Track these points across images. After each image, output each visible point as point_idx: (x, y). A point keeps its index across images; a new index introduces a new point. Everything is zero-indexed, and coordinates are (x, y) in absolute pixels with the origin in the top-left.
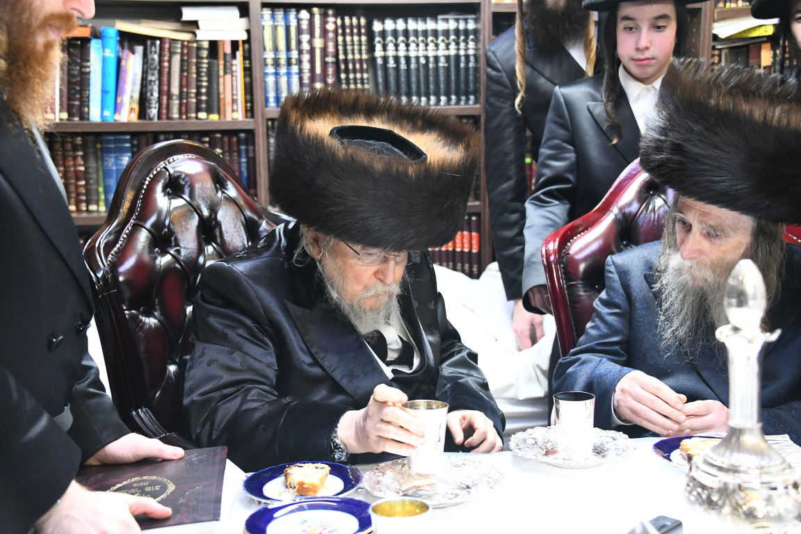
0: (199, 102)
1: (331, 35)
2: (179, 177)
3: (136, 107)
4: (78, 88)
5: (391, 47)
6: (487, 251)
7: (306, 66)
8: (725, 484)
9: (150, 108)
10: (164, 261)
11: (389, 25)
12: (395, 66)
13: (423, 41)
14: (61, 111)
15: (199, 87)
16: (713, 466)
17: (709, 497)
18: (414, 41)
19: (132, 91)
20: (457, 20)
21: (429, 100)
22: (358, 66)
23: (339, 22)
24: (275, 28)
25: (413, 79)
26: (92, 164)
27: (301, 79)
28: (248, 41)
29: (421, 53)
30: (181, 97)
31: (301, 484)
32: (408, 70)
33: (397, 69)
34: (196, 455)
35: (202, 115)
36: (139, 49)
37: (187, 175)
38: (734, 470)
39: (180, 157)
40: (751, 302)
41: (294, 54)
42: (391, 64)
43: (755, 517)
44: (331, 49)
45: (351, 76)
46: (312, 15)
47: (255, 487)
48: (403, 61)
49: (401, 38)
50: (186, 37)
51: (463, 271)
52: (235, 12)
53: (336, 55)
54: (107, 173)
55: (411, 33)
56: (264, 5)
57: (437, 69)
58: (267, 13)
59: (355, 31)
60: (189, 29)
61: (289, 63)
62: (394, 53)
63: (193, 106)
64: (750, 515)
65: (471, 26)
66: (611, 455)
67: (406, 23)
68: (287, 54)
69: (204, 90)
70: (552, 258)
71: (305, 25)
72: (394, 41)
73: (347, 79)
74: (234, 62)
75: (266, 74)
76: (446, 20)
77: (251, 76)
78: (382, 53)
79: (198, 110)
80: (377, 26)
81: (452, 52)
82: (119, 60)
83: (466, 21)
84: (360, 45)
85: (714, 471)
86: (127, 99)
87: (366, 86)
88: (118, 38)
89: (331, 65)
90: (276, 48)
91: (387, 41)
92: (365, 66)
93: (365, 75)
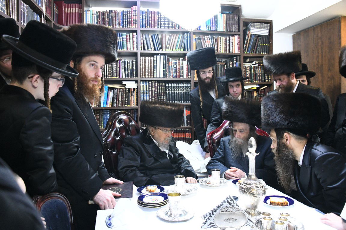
0: (125, 102)
1: (156, 87)
2: (121, 119)
3: (111, 104)
5: (170, 90)
6: (193, 138)
7: (150, 94)
8: (248, 187)
9: (114, 104)
10: (118, 138)
11: (170, 85)
13: (178, 89)
14: (95, 105)
15: (125, 99)
16: (245, 183)
17: (244, 190)
18: (176, 89)
19: (110, 100)
20: (186, 84)
21: (179, 102)
22: (162, 94)
23: (158, 84)
24: (143, 86)
25: (175, 97)
26: (101, 117)
27: (149, 97)
28: (137, 89)
29: (177, 91)
30: (121, 101)
31: (150, 190)
32: (174, 95)
33: (172, 95)
34: (126, 183)
35: (126, 105)
36: (112, 91)
37: (123, 119)
38: (249, 184)
39: (122, 115)
40: (253, 146)
41: (148, 91)
42: (170, 94)
43: (254, 194)
44: (156, 90)
45: (161, 96)
46: (152, 83)
47: (139, 191)
48: (173, 93)
49: (173, 88)
50: (123, 88)
51: (187, 143)
52: (134, 82)
53: (158, 91)
54: (104, 119)
55: (175, 87)
56: (141, 80)
57: (181, 95)
58: (142, 82)
59: (162, 86)
60: (124, 86)
61: (146, 93)
63: (124, 103)
64: (253, 194)
65: (189, 85)
66: (223, 184)
67: (174, 84)
68: (146, 91)
69: (127, 100)
70: (209, 139)
71: (150, 85)
72: (171, 88)
73: (160, 97)
74: (134, 93)
75: (141, 96)
76: (183, 84)
77: (138, 96)
78: (168, 91)
79: (125, 104)
80: (167, 85)
81: (185, 91)
82: (108, 93)
83: (188, 84)
84: (163, 89)
85: (245, 185)
86: (109, 102)
87: (164, 99)
88: (108, 88)
89: (156, 94)
90: (144, 90)
91: (169, 88)
92: (164, 94)
93: (164, 96)
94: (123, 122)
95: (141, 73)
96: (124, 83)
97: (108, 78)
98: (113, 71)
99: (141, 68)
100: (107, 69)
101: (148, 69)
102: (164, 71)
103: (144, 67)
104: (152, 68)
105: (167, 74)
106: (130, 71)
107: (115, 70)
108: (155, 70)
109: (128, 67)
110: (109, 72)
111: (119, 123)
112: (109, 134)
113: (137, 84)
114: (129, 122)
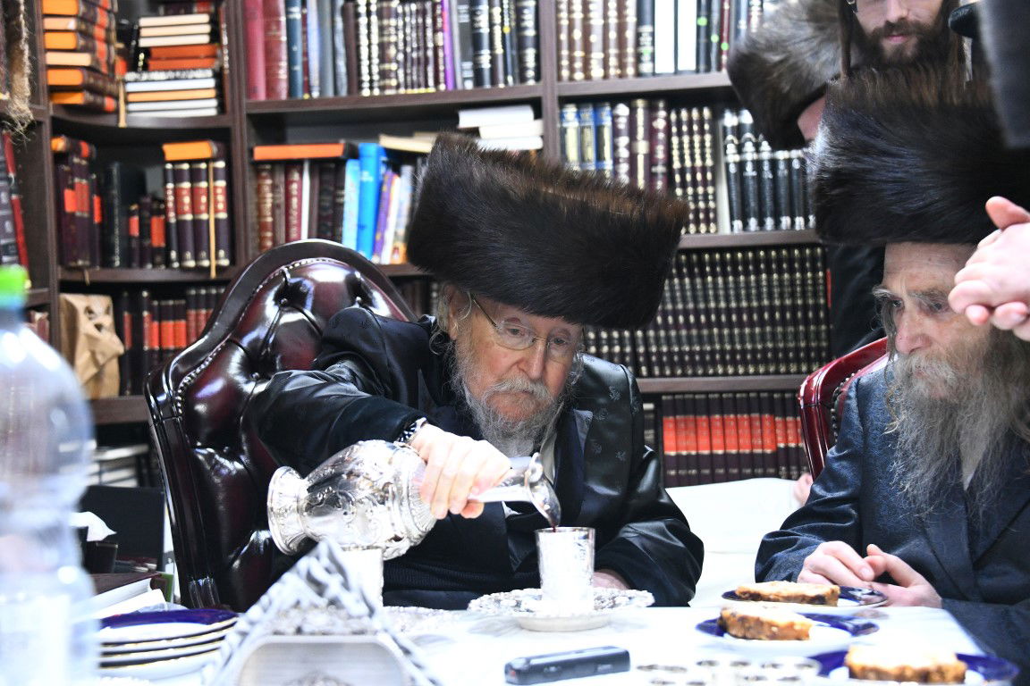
1: (661, 136)
4: (329, 224)
5: (749, 147)
11: (746, 117)
12: (754, 174)
19: (397, 225)
22: (699, 177)
23: (673, 117)
25: (783, 191)
29: (794, 155)
32: (775, 180)
33: (759, 178)
42: (750, 171)
44: (660, 155)
45: (690, 190)
46: (633, 110)
48: (766, 167)
52: (527, 113)
53: (669, 163)
56: (566, 100)
58: (571, 111)
59: (695, 128)
62: (755, 156)
68: (597, 166)
71: (623, 124)
72: (754, 140)
73: (685, 195)
78: (737, 158)
80: (730, 120)
82: (380, 185)
84: (703, 146)
86: (389, 236)
87: (712, 204)
88: (384, 158)
89: (660, 177)
90: (582, 158)
91: (743, 140)
92: (709, 176)
93: (710, 190)
94: (309, 302)
95: (565, 52)
96: (467, 119)
97: (382, 98)
98: (405, 53)
99: (565, 23)
100: (370, 46)
101: (606, 28)
102: (704, 33)
103: (578, 16)
104: (631, 18)
105: (720, 52)
106: (504, 47)
107: (418, 48)
108: (646, 29)
109: (491, 25)
110: (383, 58)
111: (284, 305)
112: (212, 363)
113: (546, 127)
114: (349, 301)
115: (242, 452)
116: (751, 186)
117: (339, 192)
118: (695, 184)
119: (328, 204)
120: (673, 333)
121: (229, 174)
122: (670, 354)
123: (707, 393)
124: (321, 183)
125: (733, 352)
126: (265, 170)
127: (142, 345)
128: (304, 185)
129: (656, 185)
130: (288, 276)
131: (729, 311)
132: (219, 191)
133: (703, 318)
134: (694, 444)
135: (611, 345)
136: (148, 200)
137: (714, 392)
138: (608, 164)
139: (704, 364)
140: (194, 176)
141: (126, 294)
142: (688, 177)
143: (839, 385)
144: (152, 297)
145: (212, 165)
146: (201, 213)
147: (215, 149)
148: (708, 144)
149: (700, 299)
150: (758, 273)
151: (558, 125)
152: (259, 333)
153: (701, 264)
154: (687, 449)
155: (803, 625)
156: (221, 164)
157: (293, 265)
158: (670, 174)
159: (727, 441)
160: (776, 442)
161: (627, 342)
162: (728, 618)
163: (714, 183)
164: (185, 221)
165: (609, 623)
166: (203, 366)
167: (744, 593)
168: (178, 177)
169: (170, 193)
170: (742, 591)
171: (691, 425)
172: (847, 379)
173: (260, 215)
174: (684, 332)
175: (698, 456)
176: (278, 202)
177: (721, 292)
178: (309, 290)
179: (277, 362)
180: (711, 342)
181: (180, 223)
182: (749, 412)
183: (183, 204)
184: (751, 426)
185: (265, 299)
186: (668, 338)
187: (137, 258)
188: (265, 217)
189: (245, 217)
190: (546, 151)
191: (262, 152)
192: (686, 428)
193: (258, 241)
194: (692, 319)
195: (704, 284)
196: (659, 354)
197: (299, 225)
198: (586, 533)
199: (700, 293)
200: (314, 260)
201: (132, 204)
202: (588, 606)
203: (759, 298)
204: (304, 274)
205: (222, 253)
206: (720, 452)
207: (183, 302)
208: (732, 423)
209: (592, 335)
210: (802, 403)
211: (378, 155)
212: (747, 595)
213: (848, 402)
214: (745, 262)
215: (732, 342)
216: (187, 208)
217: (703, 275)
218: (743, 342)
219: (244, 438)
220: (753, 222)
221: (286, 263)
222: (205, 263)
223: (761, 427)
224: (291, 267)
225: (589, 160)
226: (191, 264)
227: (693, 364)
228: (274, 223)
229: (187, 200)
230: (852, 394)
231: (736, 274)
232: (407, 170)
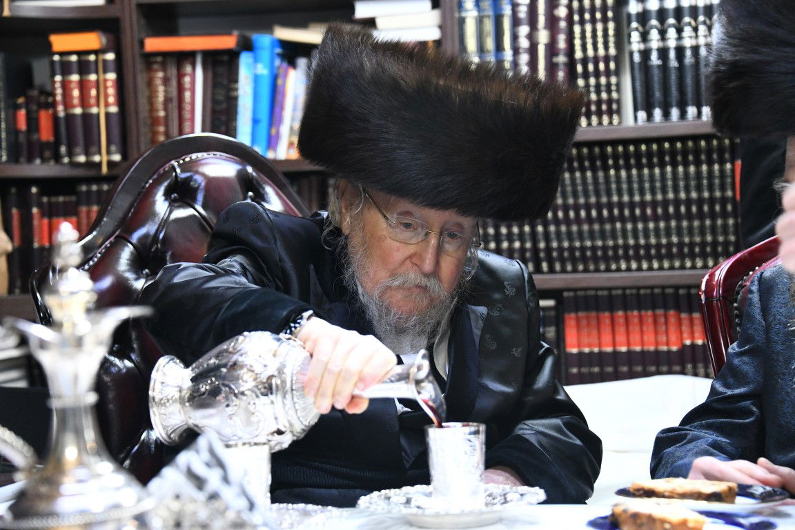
1: (563, 24)
4: (223, 118)
5: (654, 35)
11: (653, 3)
12: (659, 62)
13: (704, 23)
18: (689, 24)
19: (293, 119)
22: (602, 66)
23: (576, 4)
25: (689, 80)
29: (702, 41)
32: (681, 68)
33: (664, 67)
42: (655, 59)
44: (562, 44)
45: (592, 81)
48: (672, 54)
49: (671, 21)
53: (571, 52)
55: (686, 12)
58: (470, 1)
59: (598, 15)
62: (661, 44)
68: (496, 56)
71: (523, 12)
72: (660, 26)
73: (587, 86)
78: (641, 46)
80: (634, 7)
82: (275, 78)
84: (606, 34)
86: (285, 130)
87: (615, 95)
88: (278, 50)
89: (562, 67)
90: (481, 49)
91: (647, 27)
92: (612, 65)
93: (613, 80)
94: (200, 197)
96: (362, 10)
111: (175, 201)
112: (100, 260)
113: (444, 17)
114: (241, 196)
115: (132, 350)
116: (656, 76)
117: (233, 86)
118: (597, 74)
119: (221, 98)
120: (574, 228)
121: (119, 66)
122: (572, 249)
123: (610, 289)
124: (215, 75)
125: (637, 247)
126: (156, 62)
127: (31, 242)
128: (197, 78)
129: (557, 76)
130: (178, 170)
131: (632, 205)
132: (109, 84)
133: (605, 213)
134: (597, 341)
135: (511, 241)
136: (35, 93)
137: (617, 288)
138: (508, 55)
139: (606, 259)
140: (83, 68)
141: (13, 190)
142: (591, 67)
143: (742, 279)
144: (42, 193)
145: (101, 57)
146: (91, 106)
147: (104, 40)
148: (611, 32)
149: (603, 193)
150: (662, 165)
151: (457, 15)
152: (149, 229)
153: (604, 157)
154: (589, 346)
155: (697, 522)
156: (110, 56)
157: (183, 160)
158: (571, 64)
159: (632, 338)
160: (682, 339)
161: (527, 237)
162: (620, 515)
163: (618, 73)
164: (74, 116)
165: (500, 520)
166: (91, 263)
167: (638, 490)
168: (66, 69)
169: (58, 85)
170: (636, 487)
171: (594, 322)
172: (751, 273)
173: (152, 109)
174: (586, 227)
175: (601, 354)
176: (169, 95)
177: (625, 186)
178: (199, 185)
179: (168, 258)
180: (614, 237)
181: (70, 118)
182: (654, 308)
183: (71, 97)
184: (655, 322)
185: (155, 196)
186: (569, 234)
187: (25, 152)
188: (157, 110)
189: (137, 113)
190: (444, 42)
191: (154, 44)
192: (589, 325)
193: (149, 136)
194: (594, 213)
195: (607, 177)
196: (561, 249)
197: (192, 120)
198: (476, 428)
199: (602, 187)
200: (205, 155)
201: (19, 97)
202: (478, 503)
203: (664, 191)
204: (195, 169)
205: (113, 148)
206: (624, 349)
207: (73, 198)
208: (636, 320)
209: (491, 231)
210: (703, 297)
211: (273, 46)
212: (641, 492)
213: (750, 296)
214: (649, 154)
215: (636, 237)
216: (76, 101)
217: (606, 169)
218: (647, 236)
219: (134, 336)
220: (657, 113)
221: (176, 158)
222: (97, 158)
223: (666, 323)
224: (181, 162)
225: (488, 51)
226: (82, 159)
227: (595, 259)
228: (166, 117)
229: (76, 93)
230: (755, 288)
231: (640, 167)
232: (302, 62)
